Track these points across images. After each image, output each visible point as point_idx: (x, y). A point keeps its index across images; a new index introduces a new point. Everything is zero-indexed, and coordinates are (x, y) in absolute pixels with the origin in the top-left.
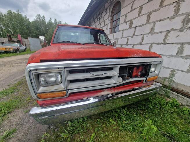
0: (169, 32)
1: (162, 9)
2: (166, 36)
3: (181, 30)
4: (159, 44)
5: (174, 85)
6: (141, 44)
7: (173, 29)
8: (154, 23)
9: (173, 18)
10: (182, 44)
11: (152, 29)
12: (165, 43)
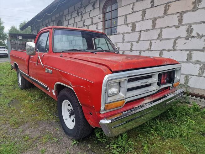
0: (176, 39)
1: (166, 17)
2: (175, 43)
3: (187, 38)
4: (169, 50)
5: (190, 91)
6: (149, 50)
7: (179, 37)
8: (161, 29)
9: (179, 27)
10: (190, 51)
11: (160, 35)
12: (175, 50)
